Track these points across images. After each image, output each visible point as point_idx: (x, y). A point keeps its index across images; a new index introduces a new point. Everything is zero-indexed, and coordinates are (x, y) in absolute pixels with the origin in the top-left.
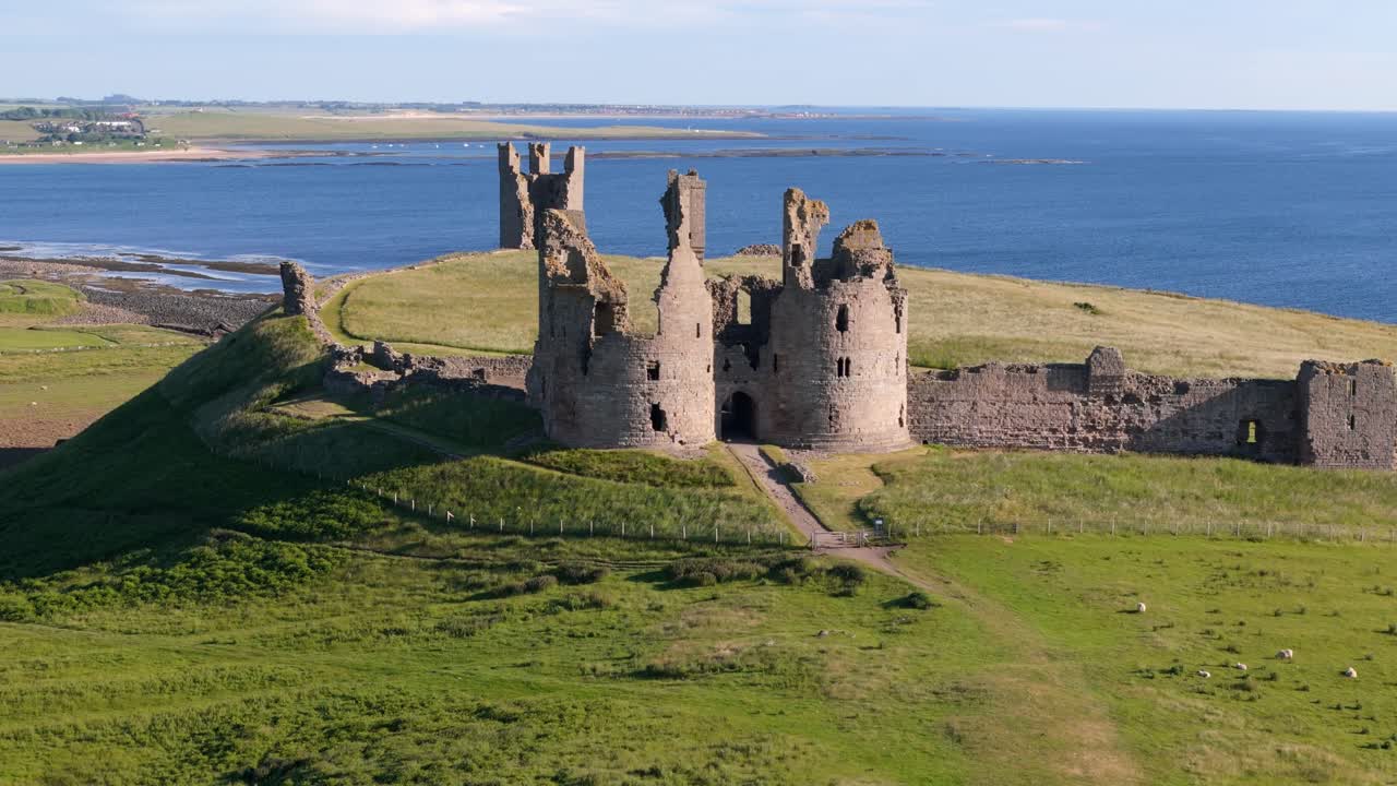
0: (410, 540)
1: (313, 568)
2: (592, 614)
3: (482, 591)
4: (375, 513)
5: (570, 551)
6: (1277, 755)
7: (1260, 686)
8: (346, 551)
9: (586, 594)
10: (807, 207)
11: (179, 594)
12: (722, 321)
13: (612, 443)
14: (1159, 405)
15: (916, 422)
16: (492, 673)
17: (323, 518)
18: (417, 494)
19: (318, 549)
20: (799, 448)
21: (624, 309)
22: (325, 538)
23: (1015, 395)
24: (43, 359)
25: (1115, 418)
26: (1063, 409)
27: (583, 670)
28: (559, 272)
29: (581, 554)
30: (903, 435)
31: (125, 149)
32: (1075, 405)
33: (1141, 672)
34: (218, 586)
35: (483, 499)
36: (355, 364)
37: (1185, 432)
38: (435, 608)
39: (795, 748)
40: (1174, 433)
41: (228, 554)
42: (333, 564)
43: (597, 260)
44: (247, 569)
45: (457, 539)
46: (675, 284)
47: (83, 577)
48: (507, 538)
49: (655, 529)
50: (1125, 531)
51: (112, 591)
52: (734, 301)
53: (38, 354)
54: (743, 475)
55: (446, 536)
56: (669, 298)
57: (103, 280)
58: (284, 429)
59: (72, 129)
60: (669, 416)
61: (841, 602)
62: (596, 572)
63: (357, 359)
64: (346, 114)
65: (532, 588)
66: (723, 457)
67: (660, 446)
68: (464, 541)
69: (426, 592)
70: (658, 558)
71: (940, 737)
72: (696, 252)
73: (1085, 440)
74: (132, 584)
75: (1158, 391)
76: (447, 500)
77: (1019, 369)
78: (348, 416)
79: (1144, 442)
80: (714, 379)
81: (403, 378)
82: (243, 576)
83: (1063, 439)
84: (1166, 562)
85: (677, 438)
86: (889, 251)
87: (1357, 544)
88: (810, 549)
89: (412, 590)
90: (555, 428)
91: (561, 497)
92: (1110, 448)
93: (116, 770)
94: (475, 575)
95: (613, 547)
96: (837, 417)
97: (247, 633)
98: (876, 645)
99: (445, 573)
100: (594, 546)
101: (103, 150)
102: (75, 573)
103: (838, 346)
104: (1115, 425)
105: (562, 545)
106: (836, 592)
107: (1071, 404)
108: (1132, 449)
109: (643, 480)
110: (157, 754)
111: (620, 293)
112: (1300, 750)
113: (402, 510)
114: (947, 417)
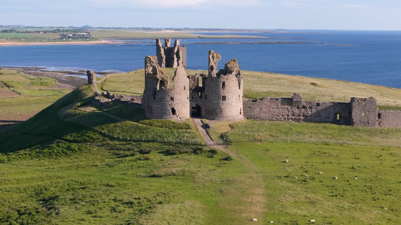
0: (105, 142)
1: (79, 150)
2: (146, 161)
3: (120, 156)
4: (97, 136)
5: (145, 146)
6: (305, 197)
7: (309, 181)
8: (88, 145)
9: (145, 157)
10: (215, 55)
11: (44, 156)
12: (194, 86)
13: (161, 118)
14: (312, 109)
15: (245, 113)
16: (114, 176)
17: (84, 137)
18: (109, 131)
19: (81, 145)
20: (212, 120)
21: (167, 83)
22: (84, 142)
23: (272, 106)
24: (41, 98)
25: (300, 112)
26: (286, 110)
27: (137, 175)
28: (149, 72)
29: (147, 147)
30: (241, 117)
31: (83, 41)
32: (289, 109)
33: (278, 177)
34: (54, 154)
35: (125, 132)
36: (101, 97)
37: (319, 117)
38: (107, 160)
39: (179, 194)
40: (316, 117)
41: (58, 146)
42: (84, 149)
43: (160, 69)
44: (62, 150)
45: (116, 142)
46: (178, 75)
47: (22, 152)
48: (129, 142)
49: (167, 140)
50: (292, 142)
51: (28, 155)
52: (198, 80)
53: (39, 96)
54: (194, 127)
55: (114, 142)
56: (176, 79)
57: (66, 77)
58: (79, 114)
59: (70, 35)
60: (176, 111)
61: (210, 159)
62: (149, 151)
63: (101, 96)
64: (150, 31)
65: (132, 155)
66: (190, 122)
67: (174, 119)
68: (119, 143)
69: (106, 156)
70: (167, 147)
71: (218, 191)
72: (184, 67)
73: (292, 118)
74: (33, 154)
75: (312, 105)
76: (116, 132)
77: (273, 99)
78: (96, 111)
79: (307, 119)
80: (190, 101)
81: (112, 101)
82: (61, 152)
83: (285, 118)
84: (300, 150)
85: (179, 117)
86: (239, 67)
87: (356, 146)
88: (206, 145)
89: (102, 155)
90: (147, 114)
91: (144, 132)
92: (298, 120)
93: (12, 198)
94: (119, 152)
95: (156, 145)
96: (222, 111)
97: (58, 166)
98: (213, 170)
99: (112, 151)
100: (151, 144)
101: (77, 41)
102: (21, 151)
103: (222, 93)
104: (300, 114)
105: (143, 144)
106: (209, 156)
107: (288, 109)
108: (305, 121)
109: (167, 128)
110: (24, 195)
111: (166, 78)
112: (312, 196)
113: (104, 135)
114: (254, 112)
